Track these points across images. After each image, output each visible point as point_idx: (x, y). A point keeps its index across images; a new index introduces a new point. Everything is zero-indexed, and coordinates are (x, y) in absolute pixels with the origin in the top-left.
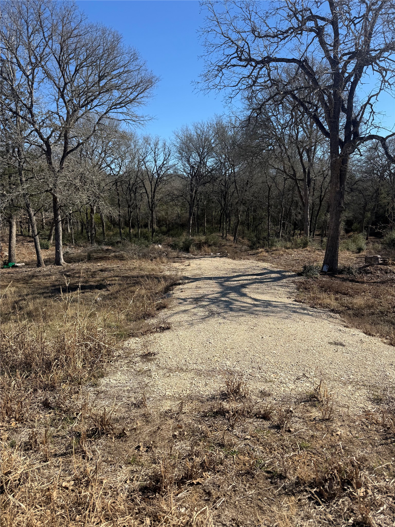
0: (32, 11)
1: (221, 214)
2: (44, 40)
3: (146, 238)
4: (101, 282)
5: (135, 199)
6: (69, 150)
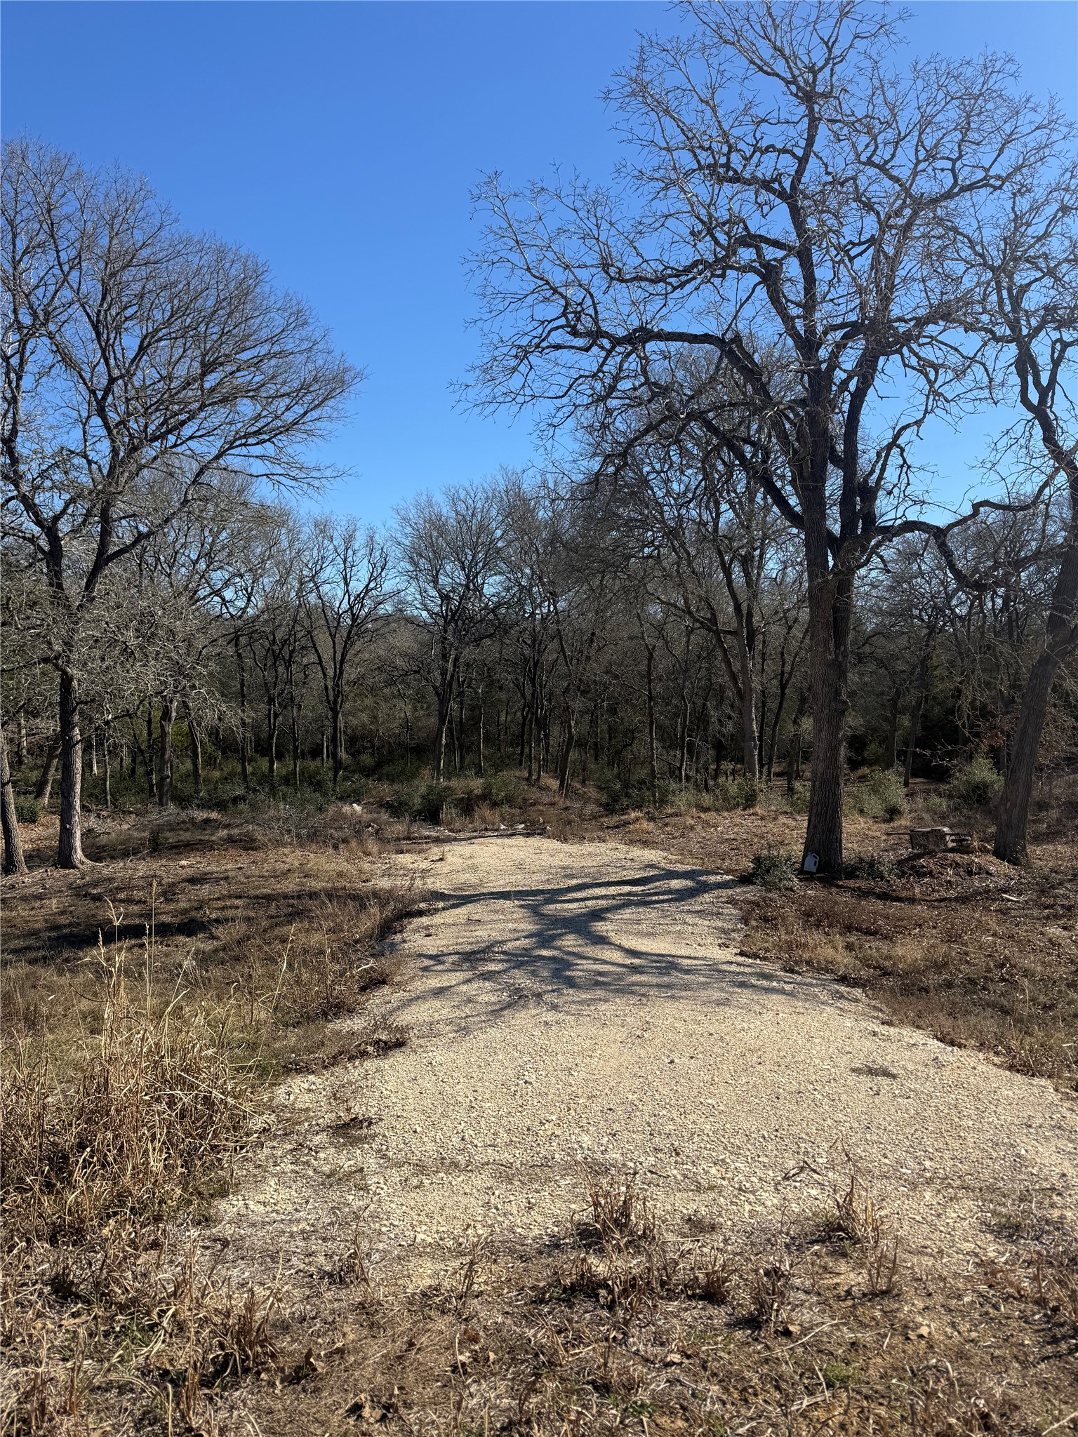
0: (29, 196)
1: (524, 718)
2: (57, 271)
4: (193, 914)
5: (289, 681)
6: (113, 549)
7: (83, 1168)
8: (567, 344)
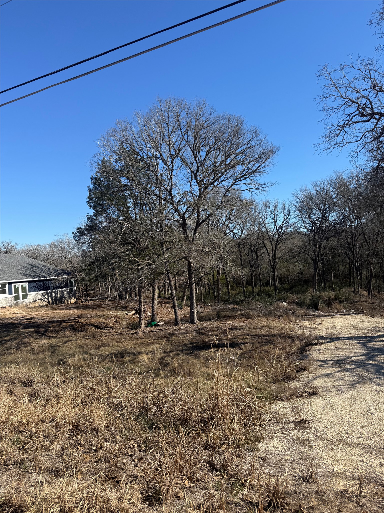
0: (172, 115)
1: (350, 267)
2: (181, 136)
3: (270, 296)
4: (233, 340)
5: (257, 259)
6: (201, 221)
7: (213, 425)
8: (360, 120)
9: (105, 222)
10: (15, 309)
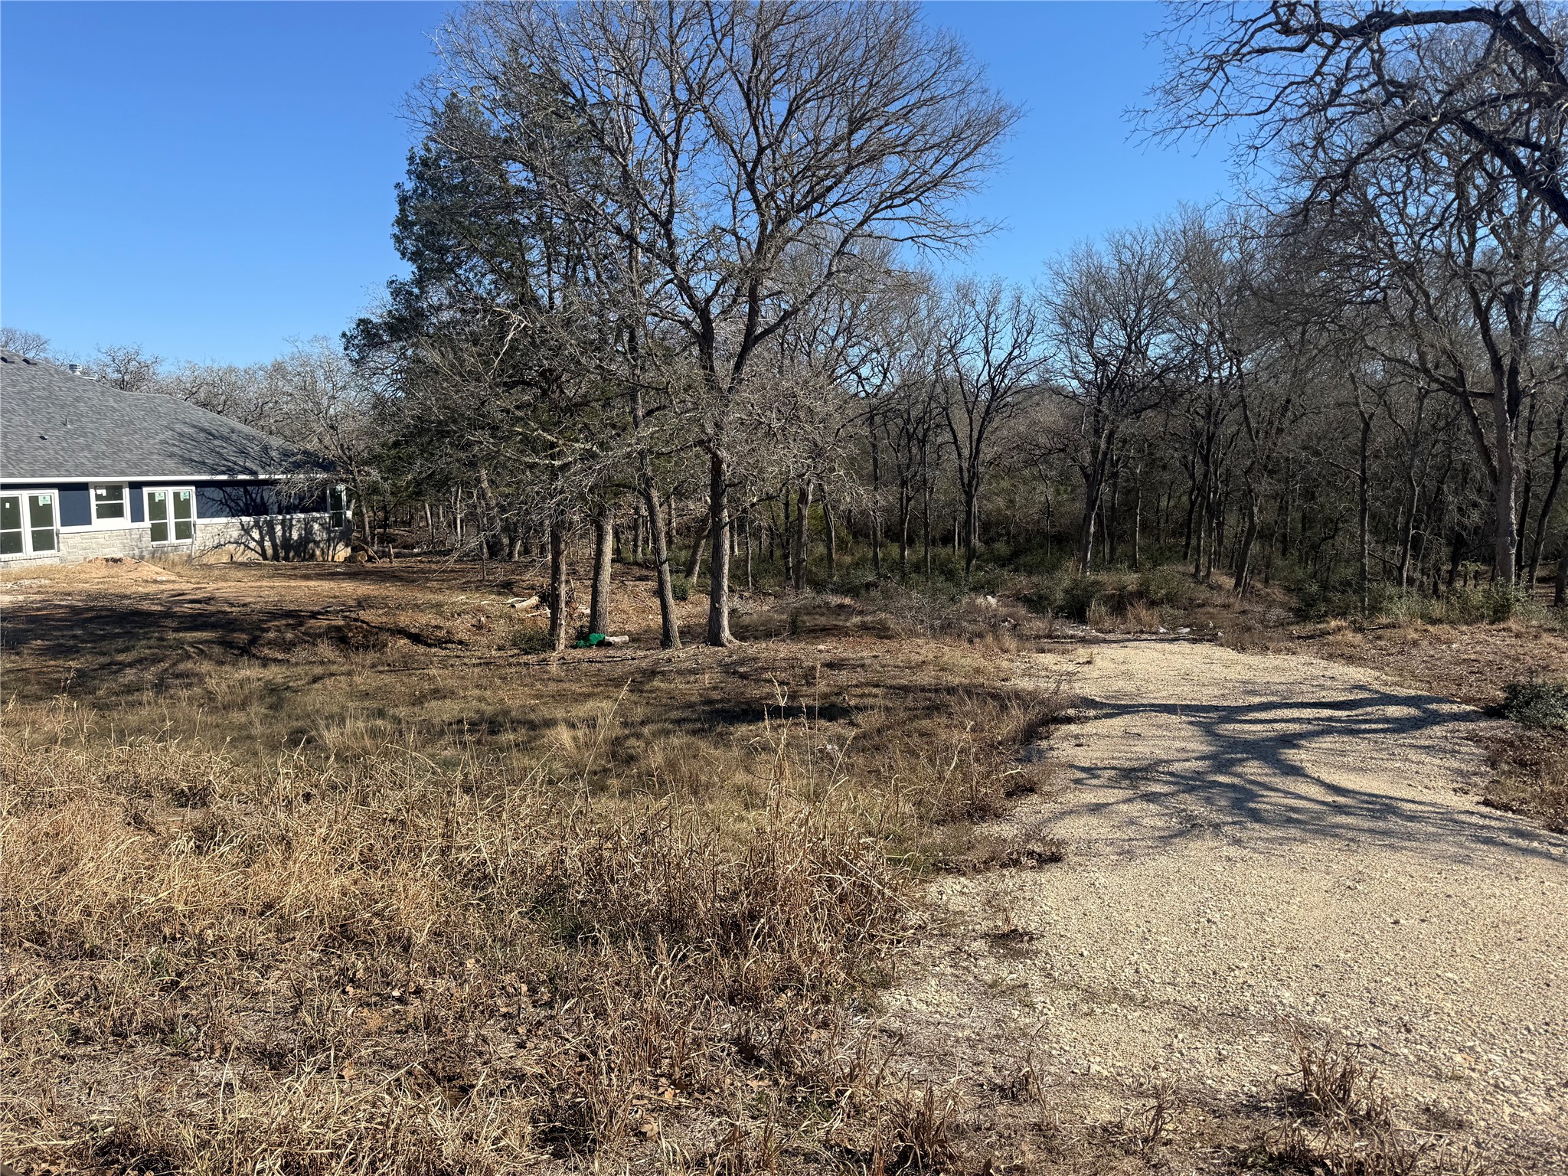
1: (1193, 503)
2: (711, 41)
3: (950, 575)
4: (833, 698)
5: (923, 462)
6: (759, 330)
7: (756, 938)
8: (1276, 46)
9: (450, 307)
10: (153, 568)
